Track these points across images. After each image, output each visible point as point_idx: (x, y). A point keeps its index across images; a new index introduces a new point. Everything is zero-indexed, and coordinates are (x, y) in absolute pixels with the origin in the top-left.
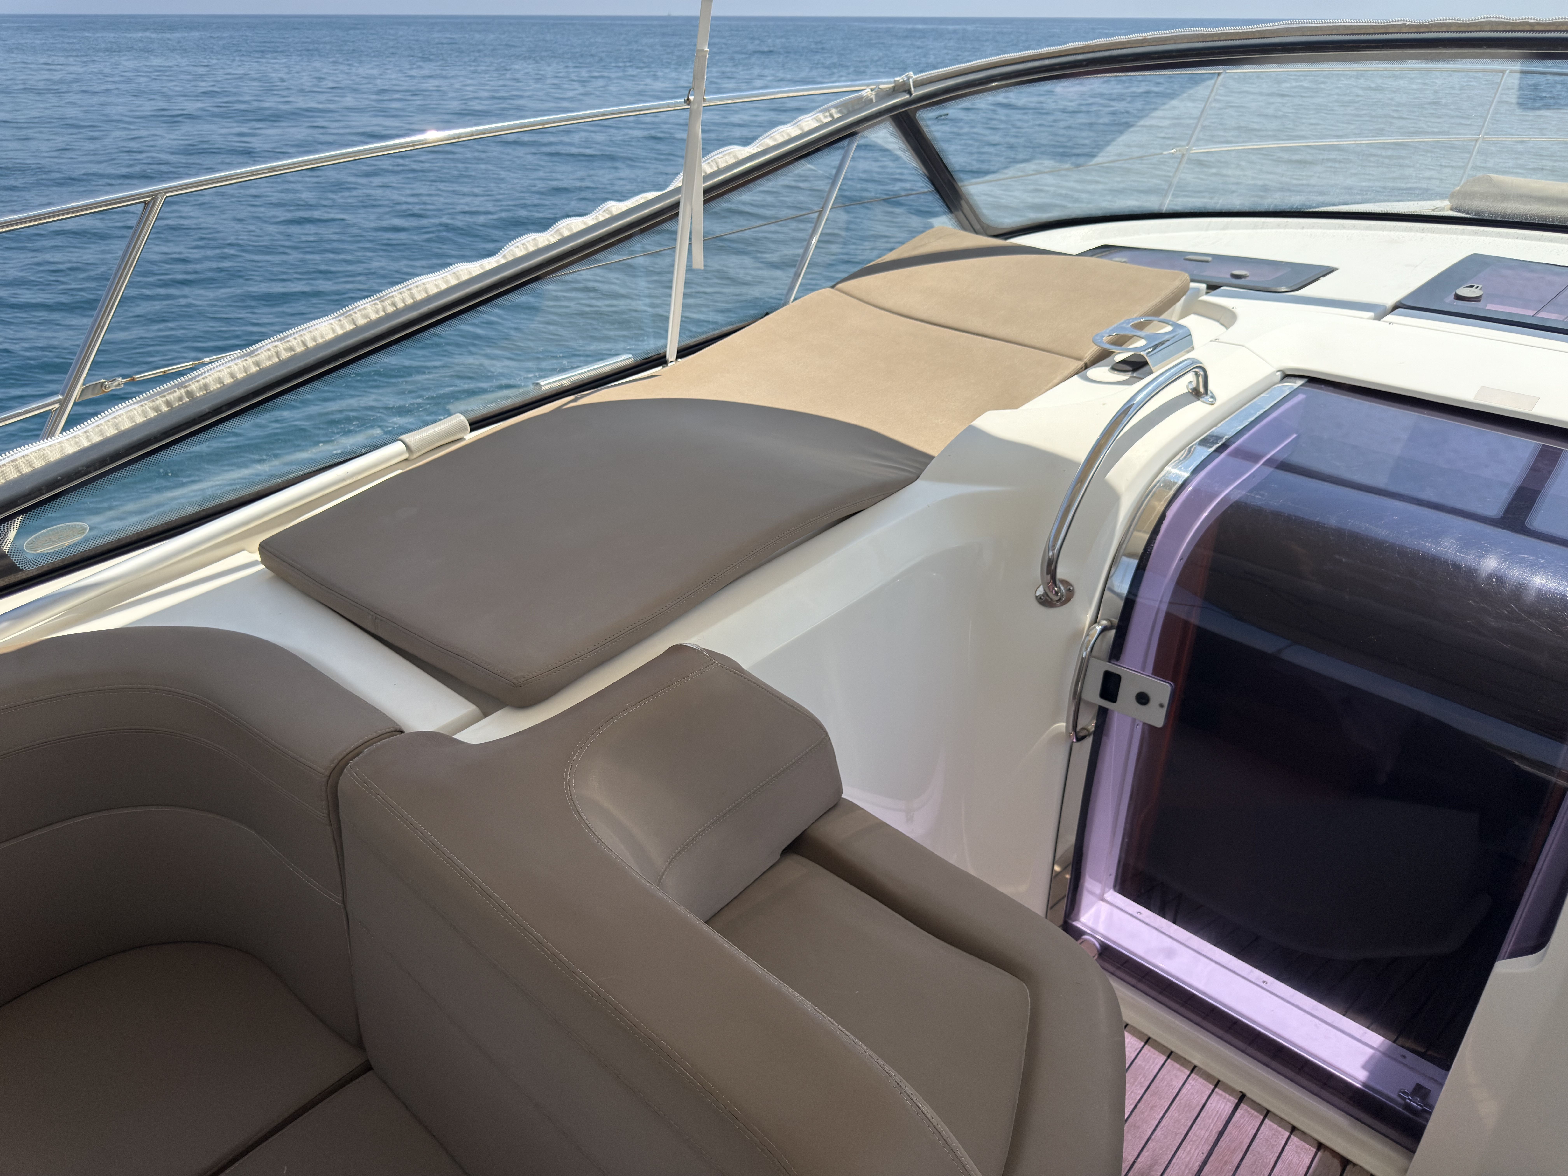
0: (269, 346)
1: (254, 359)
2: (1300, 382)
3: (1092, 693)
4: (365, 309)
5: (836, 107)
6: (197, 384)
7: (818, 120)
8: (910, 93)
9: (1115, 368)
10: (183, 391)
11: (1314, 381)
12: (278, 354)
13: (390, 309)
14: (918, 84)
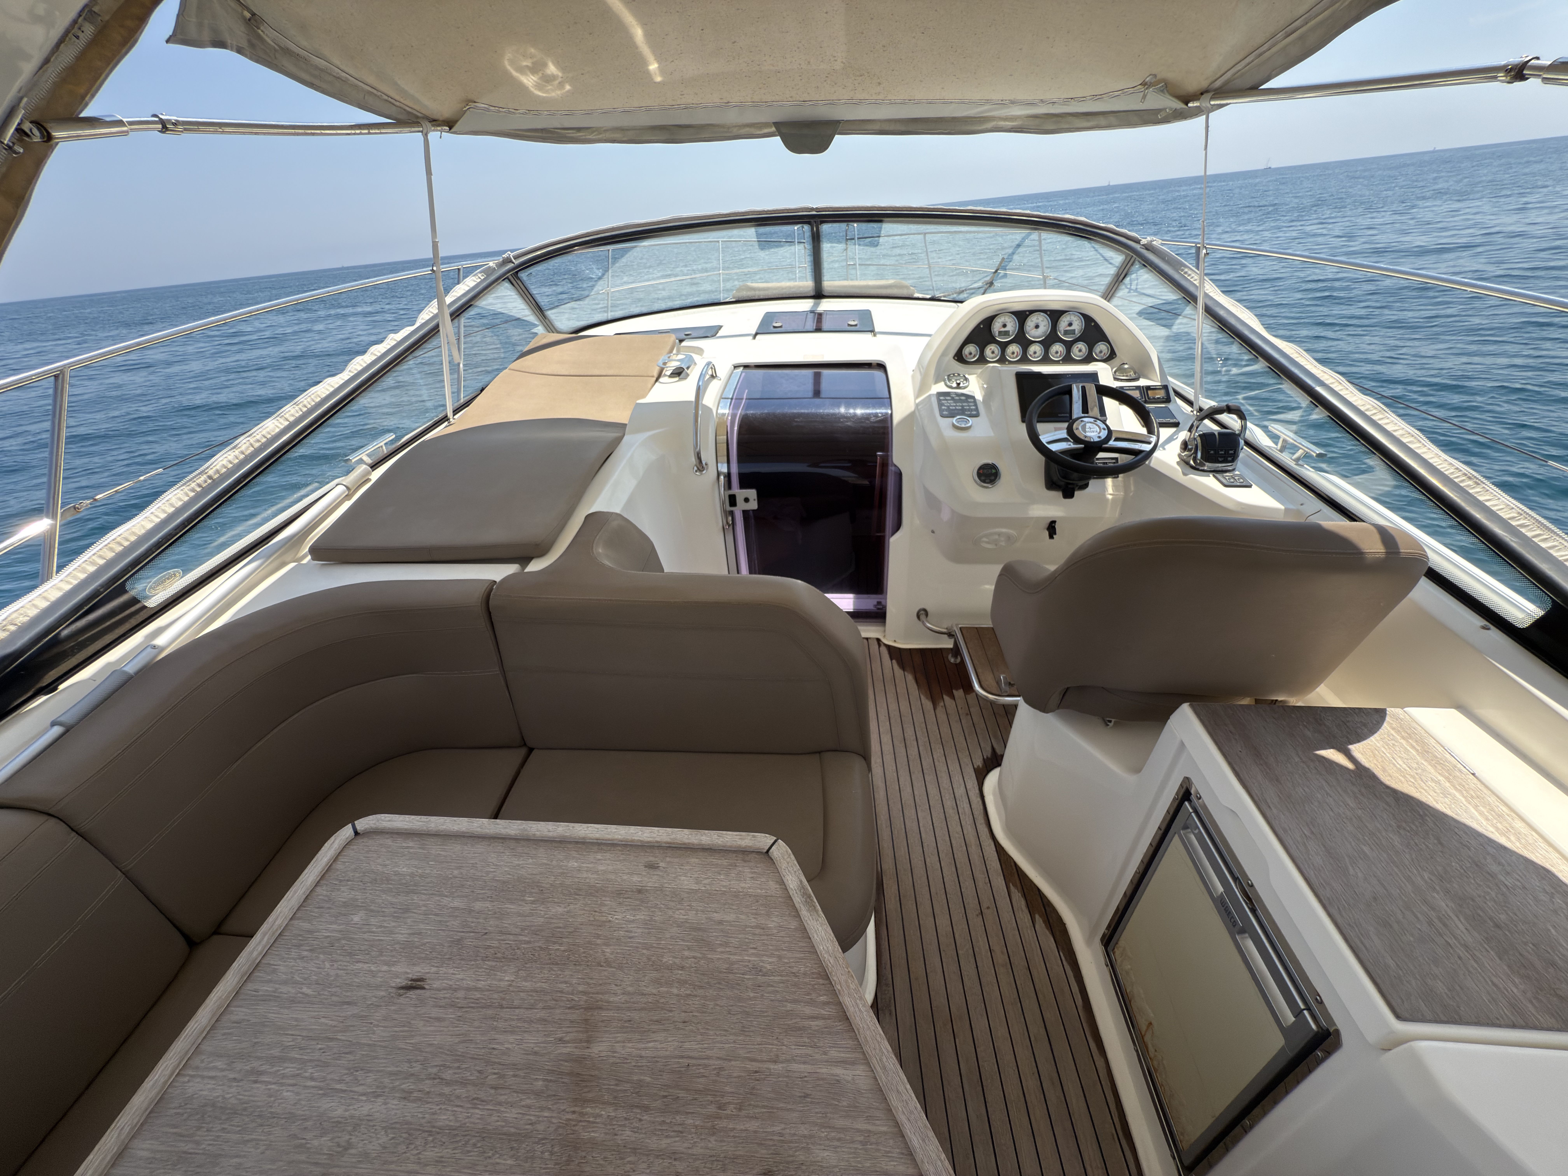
0: (244, 441)
1: (239, 450)
2: (742, 368)
3: (726, 505)
4: (289, 411)
5: (480, 272)
6: (212, 471)
7: (475, 281)
8: (513, 263)
9: (670, 376)
10: (205, 476)
11: (746, 367)
12: (252, 445)
13: (305, 409)
14: (516, 258)
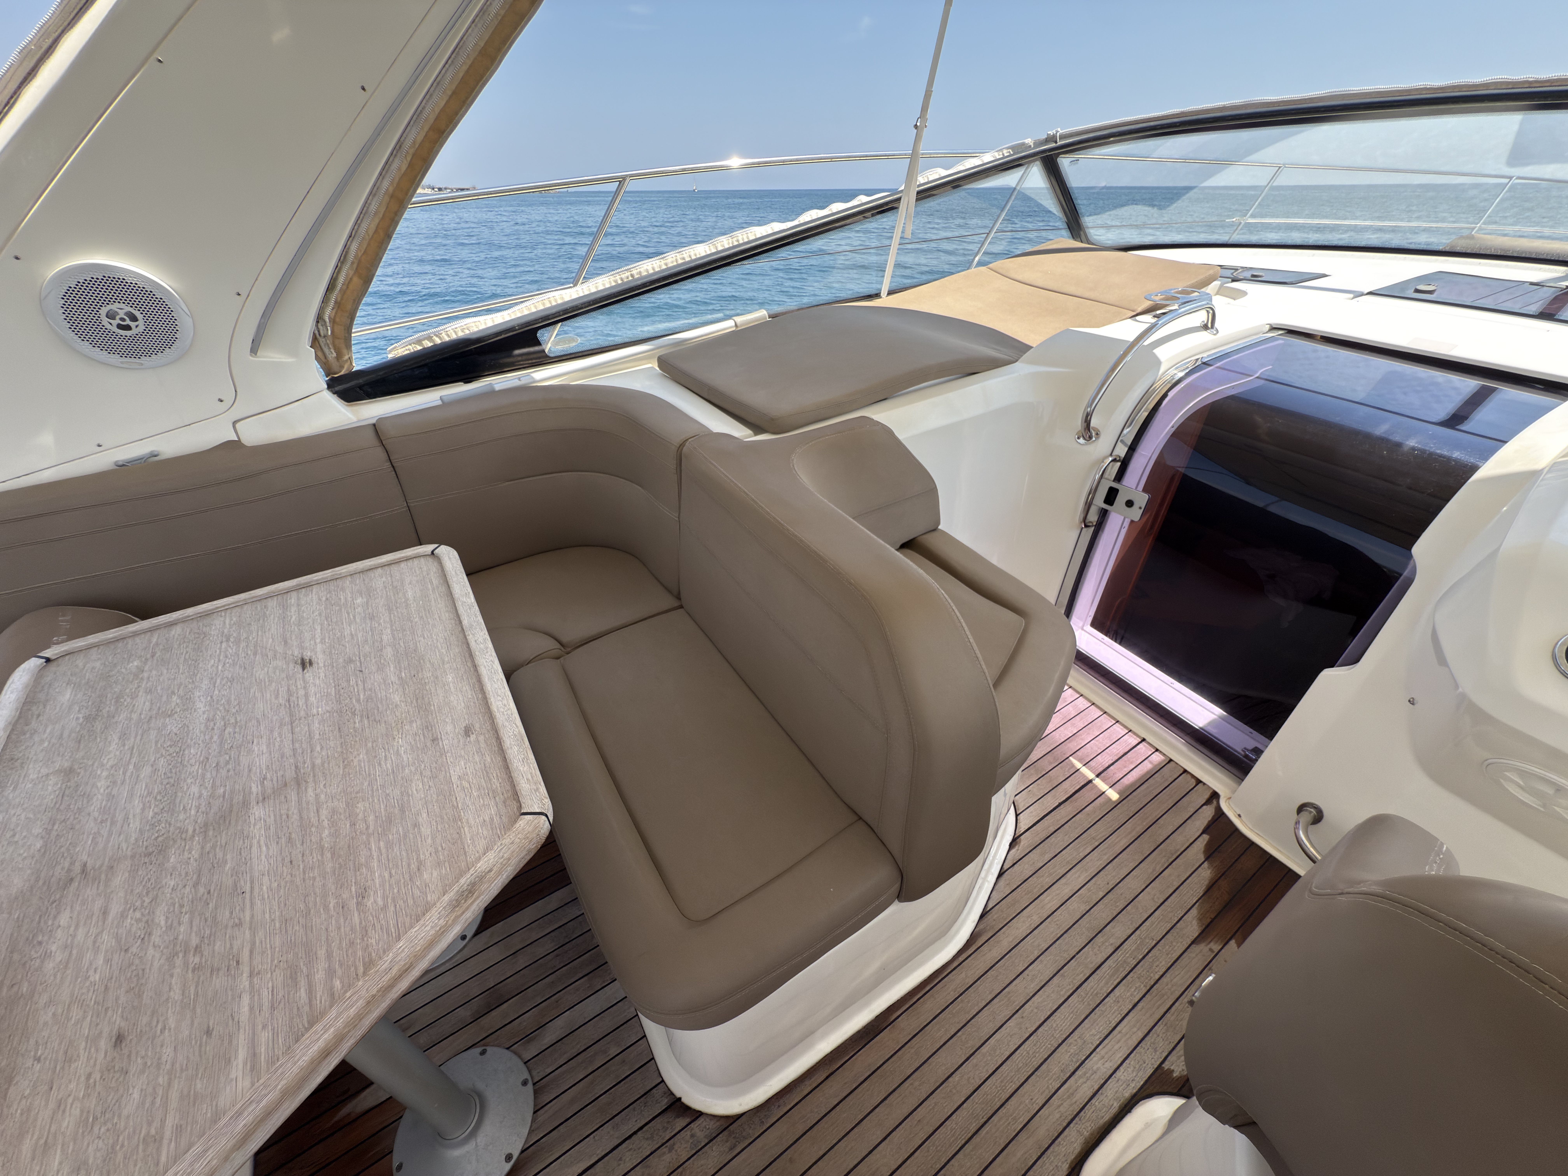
2: (1281, 332)
3: (1099, 501)
5: (1009, 149)
7: (994, 155)
8: (1056, 142)
14: (1063, 137)
